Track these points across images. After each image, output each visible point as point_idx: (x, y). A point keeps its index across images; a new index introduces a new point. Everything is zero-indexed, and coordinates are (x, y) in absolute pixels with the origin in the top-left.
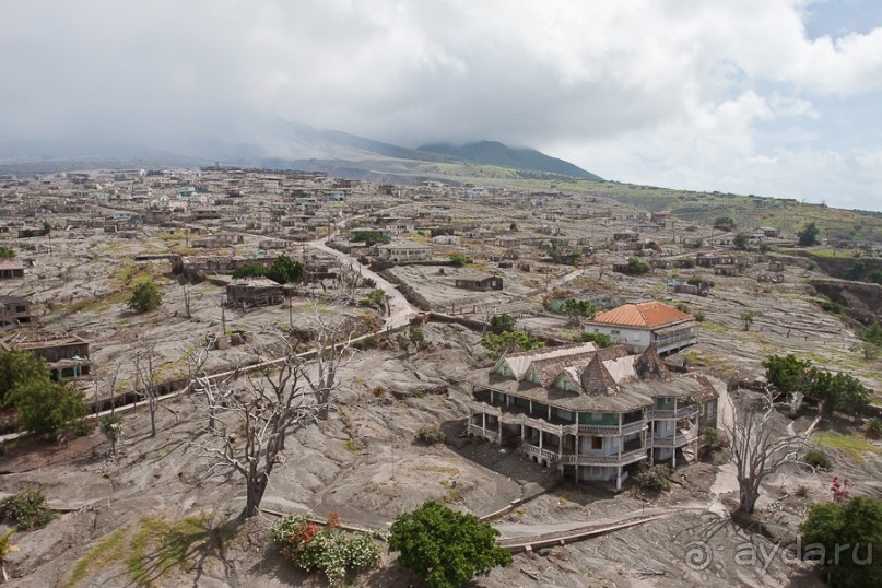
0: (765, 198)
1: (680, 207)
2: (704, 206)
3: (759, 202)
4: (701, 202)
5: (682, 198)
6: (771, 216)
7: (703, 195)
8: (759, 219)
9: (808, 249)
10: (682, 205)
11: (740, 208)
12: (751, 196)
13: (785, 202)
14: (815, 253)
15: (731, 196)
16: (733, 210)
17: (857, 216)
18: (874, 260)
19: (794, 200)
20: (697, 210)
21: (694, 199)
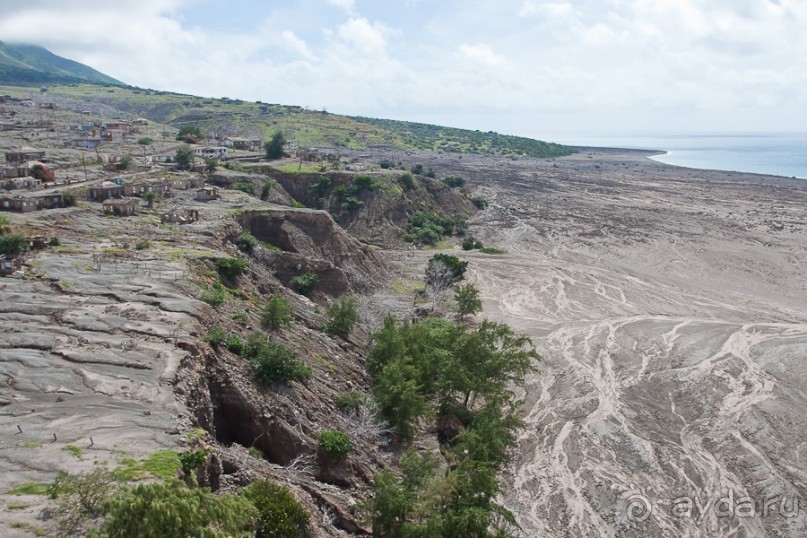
0: (271, 105)
1: (183, 114)
2: (209, 112)
3: (265, 109)
4: (206, 108)
5: (186, 104)
6: (275, 123)
7: (209, 102)
8: (262, 126)
9: (274, 164)
10: (186, 111)
11: (246, 115)
12: (258, 103)
13: (290, 109)
14: (279, 168)
15: (238, 102)
16: (238, 117)
17: (354, 123)
18: (340, 174)
19: (298, 107)
20: (201, 118)
21: (198, 106)
